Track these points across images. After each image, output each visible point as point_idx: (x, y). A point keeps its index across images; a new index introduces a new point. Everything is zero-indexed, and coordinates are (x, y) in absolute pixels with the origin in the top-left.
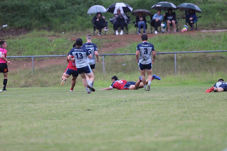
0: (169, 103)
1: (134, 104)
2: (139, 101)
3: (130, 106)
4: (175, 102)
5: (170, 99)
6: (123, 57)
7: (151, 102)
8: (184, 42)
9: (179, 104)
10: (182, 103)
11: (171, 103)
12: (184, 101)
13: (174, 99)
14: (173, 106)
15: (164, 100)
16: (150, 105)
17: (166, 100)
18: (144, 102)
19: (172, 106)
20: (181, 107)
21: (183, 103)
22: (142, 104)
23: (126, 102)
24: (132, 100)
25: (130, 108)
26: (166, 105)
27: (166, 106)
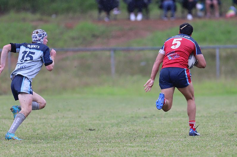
0: (208, 120)
1: (157, 122)
2: (165, 117)
3: (151, 125)
4: (217, 119)
5: (210, 115)
6: (141, 53)
7: (182, 118)
8: (229, 32)
9: (223, 122)
10: (226, 121)
11: (211, 121)
12: (230, 119)
13: (215, 115)
14: (214, 125)
15: (201, 116)
16: (181, 124)
17: (204, 116)
18: (172, 119)
19: (212, 126)
20: (225, 126)
21: (228, 121)
22: (169, 122)
23: (146, 119)
24: (154, 115)
25: (152, 127)
26: (204, 123)
27: (204, 125)
